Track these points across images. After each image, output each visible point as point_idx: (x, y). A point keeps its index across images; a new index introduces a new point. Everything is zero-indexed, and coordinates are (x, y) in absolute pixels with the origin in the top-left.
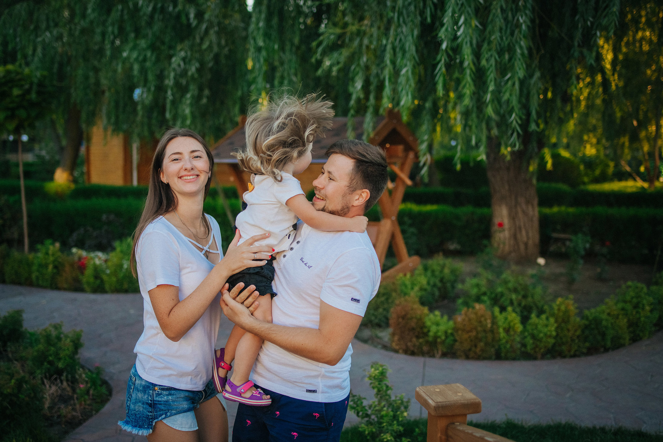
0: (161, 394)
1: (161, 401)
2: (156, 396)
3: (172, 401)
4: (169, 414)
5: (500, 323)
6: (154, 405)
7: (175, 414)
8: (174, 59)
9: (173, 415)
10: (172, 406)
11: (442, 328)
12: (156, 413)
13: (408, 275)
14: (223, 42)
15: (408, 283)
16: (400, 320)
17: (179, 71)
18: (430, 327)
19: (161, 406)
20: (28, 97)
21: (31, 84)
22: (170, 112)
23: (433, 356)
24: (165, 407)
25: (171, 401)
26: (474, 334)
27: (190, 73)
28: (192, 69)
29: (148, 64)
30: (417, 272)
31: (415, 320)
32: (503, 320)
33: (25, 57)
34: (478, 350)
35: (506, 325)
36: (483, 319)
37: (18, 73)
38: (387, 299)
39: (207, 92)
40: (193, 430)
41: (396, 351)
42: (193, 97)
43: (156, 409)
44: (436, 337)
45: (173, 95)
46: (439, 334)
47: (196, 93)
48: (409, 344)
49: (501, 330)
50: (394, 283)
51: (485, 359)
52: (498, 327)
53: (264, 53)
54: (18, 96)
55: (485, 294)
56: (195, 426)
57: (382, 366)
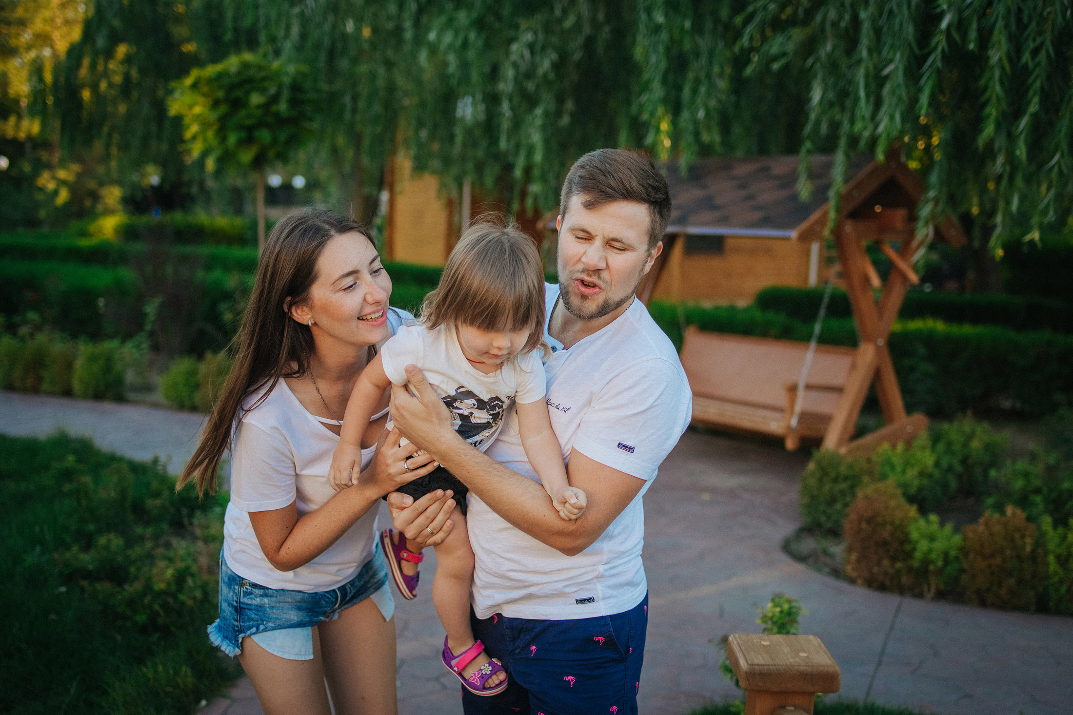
0: (251, 593)
1: (250, 605)
2: (244, 596)
3: (269, 607)
4: (262, 627)
5: (1051, 546)
6: (240, 609)
7: (273, 629)
8: (514, 47)
9: (268, 630)
10: (269, 615)
11: (939, 546)
12: (243, 622)
13: (900, 447)
14: (601, 17)
15: (897, 461)
16: (864, 525)
17: (524, 67)
18: (917, 542)
19: (251, 613)
20: (274, 108)
21: (280, 86)
22: (509, 139)
23: (920, 596)
24: (257, 615)
25: (267, 606)
26: (998, 560)
27: (540, 71)
28: (545, 65)
29: (471, 54)
30: (918, 443)
31: (889, 528)
32: (1057, 540)
33: (272, 40)
34: (1003, 592)
35: (1062, 551)
36: (1017, 536)
37: (260, 68)
38: (852, 487)
39: (570, 105)
40: (303, 659)
41: (852, 581)
42: (546, 114)
43: (244, 616)
44: (926, 562)
45: (512, 109)
46: (933, 556)
47: (552, 107)
48: (875, 570)
49: (1051, 559)
50: (869, 461)
51: (1016, 608)
52: (1046, 553)
53: (664, 36)
54: (259, 107)
55: (1038, 491)
56: (307, 653)
57: (789, 601)
